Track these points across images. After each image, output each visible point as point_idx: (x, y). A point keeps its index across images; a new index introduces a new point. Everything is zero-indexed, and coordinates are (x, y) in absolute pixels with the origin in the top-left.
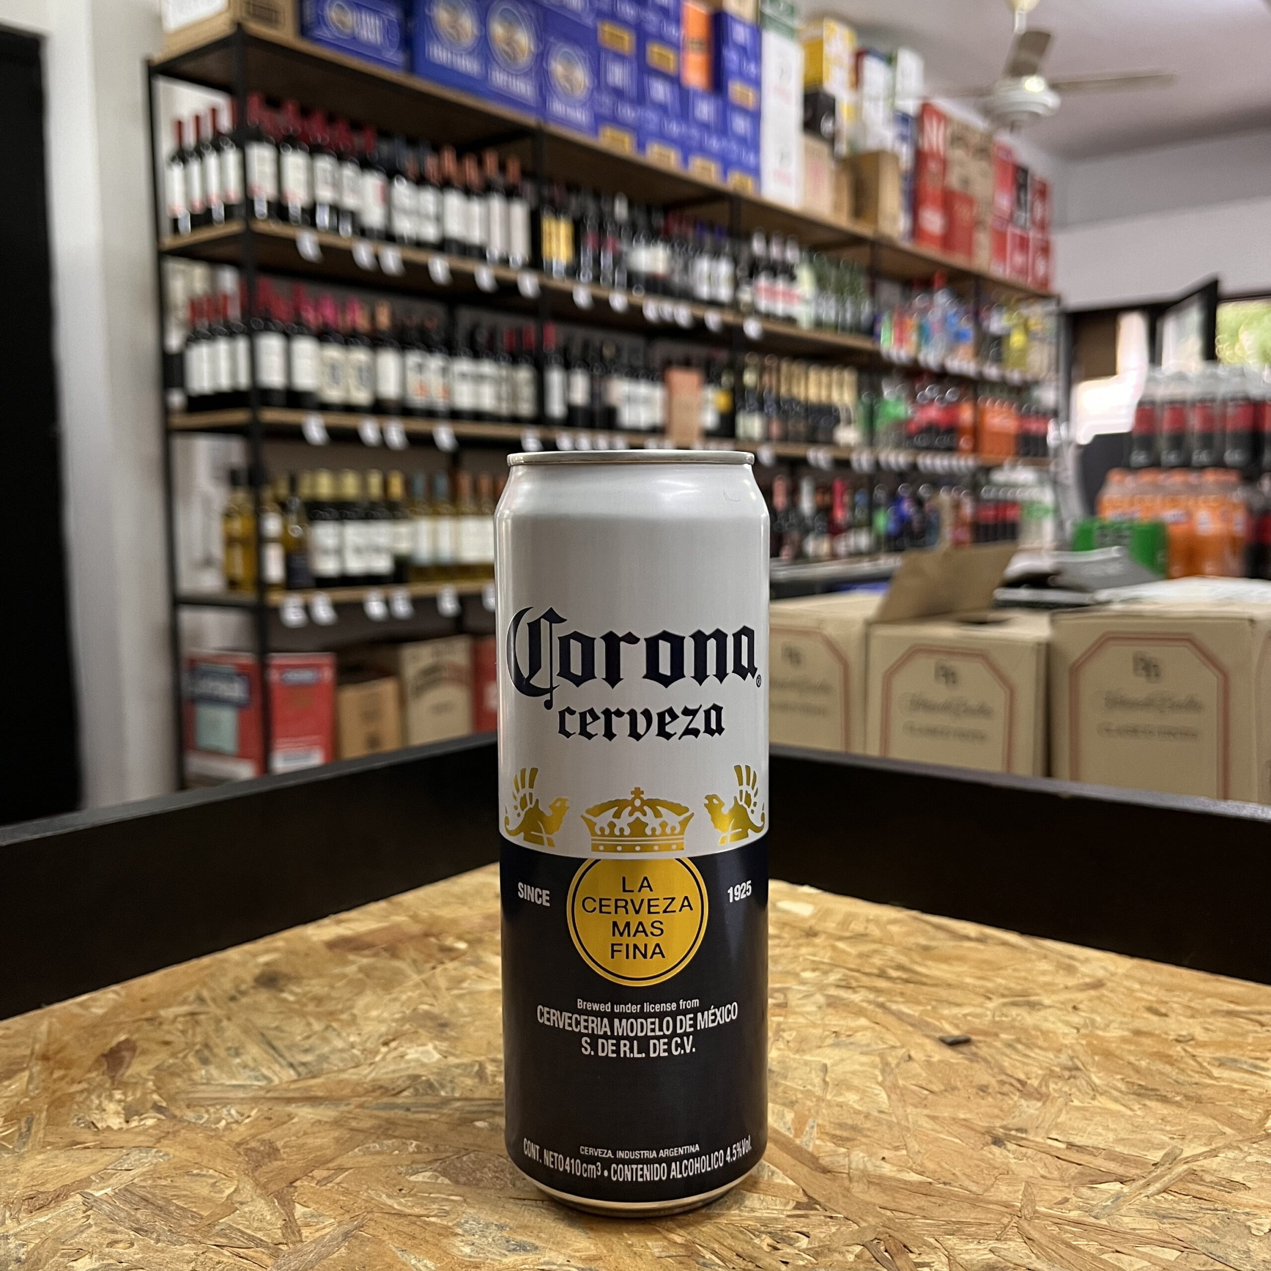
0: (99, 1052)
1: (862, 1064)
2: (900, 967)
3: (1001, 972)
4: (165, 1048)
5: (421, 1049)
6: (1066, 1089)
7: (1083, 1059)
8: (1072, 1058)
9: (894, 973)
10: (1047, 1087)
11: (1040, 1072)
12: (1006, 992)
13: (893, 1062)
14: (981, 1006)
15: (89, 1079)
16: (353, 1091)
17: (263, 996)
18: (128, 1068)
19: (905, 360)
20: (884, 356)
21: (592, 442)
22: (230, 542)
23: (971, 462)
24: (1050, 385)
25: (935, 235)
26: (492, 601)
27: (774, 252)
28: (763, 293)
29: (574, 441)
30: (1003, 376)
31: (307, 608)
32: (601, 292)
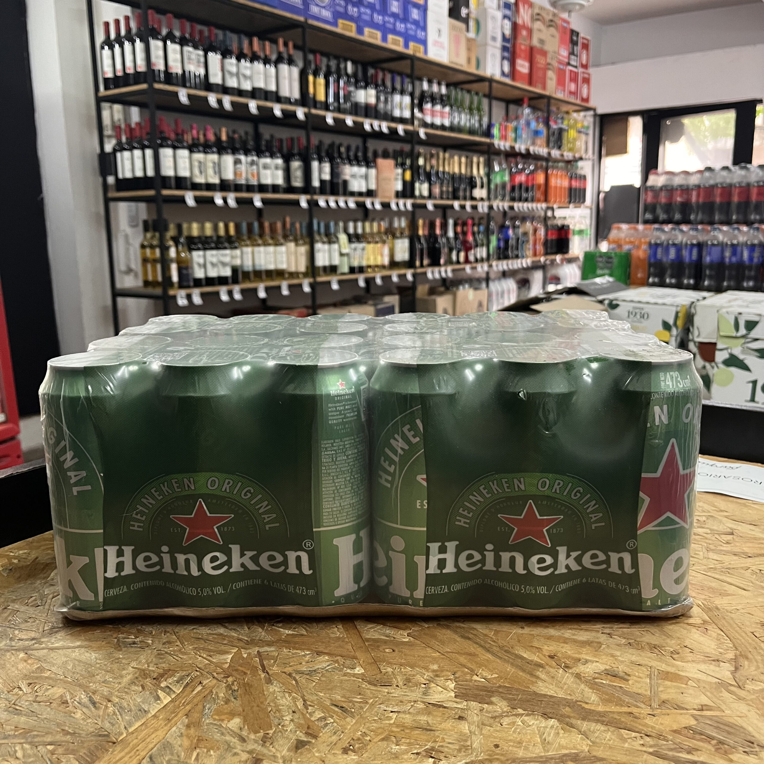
19: (508, 148)
20: (496, 146)
21: (337, 202)
22: (145, 261)
23: (544, 205)
24: (589, 159)
25: (525, 74)
26: (285, 292)
27: (435, 88)
28: (429, 112)
29: (327, 202)
30: (562, 155)
31: (189, 297)
32: (341, 116)
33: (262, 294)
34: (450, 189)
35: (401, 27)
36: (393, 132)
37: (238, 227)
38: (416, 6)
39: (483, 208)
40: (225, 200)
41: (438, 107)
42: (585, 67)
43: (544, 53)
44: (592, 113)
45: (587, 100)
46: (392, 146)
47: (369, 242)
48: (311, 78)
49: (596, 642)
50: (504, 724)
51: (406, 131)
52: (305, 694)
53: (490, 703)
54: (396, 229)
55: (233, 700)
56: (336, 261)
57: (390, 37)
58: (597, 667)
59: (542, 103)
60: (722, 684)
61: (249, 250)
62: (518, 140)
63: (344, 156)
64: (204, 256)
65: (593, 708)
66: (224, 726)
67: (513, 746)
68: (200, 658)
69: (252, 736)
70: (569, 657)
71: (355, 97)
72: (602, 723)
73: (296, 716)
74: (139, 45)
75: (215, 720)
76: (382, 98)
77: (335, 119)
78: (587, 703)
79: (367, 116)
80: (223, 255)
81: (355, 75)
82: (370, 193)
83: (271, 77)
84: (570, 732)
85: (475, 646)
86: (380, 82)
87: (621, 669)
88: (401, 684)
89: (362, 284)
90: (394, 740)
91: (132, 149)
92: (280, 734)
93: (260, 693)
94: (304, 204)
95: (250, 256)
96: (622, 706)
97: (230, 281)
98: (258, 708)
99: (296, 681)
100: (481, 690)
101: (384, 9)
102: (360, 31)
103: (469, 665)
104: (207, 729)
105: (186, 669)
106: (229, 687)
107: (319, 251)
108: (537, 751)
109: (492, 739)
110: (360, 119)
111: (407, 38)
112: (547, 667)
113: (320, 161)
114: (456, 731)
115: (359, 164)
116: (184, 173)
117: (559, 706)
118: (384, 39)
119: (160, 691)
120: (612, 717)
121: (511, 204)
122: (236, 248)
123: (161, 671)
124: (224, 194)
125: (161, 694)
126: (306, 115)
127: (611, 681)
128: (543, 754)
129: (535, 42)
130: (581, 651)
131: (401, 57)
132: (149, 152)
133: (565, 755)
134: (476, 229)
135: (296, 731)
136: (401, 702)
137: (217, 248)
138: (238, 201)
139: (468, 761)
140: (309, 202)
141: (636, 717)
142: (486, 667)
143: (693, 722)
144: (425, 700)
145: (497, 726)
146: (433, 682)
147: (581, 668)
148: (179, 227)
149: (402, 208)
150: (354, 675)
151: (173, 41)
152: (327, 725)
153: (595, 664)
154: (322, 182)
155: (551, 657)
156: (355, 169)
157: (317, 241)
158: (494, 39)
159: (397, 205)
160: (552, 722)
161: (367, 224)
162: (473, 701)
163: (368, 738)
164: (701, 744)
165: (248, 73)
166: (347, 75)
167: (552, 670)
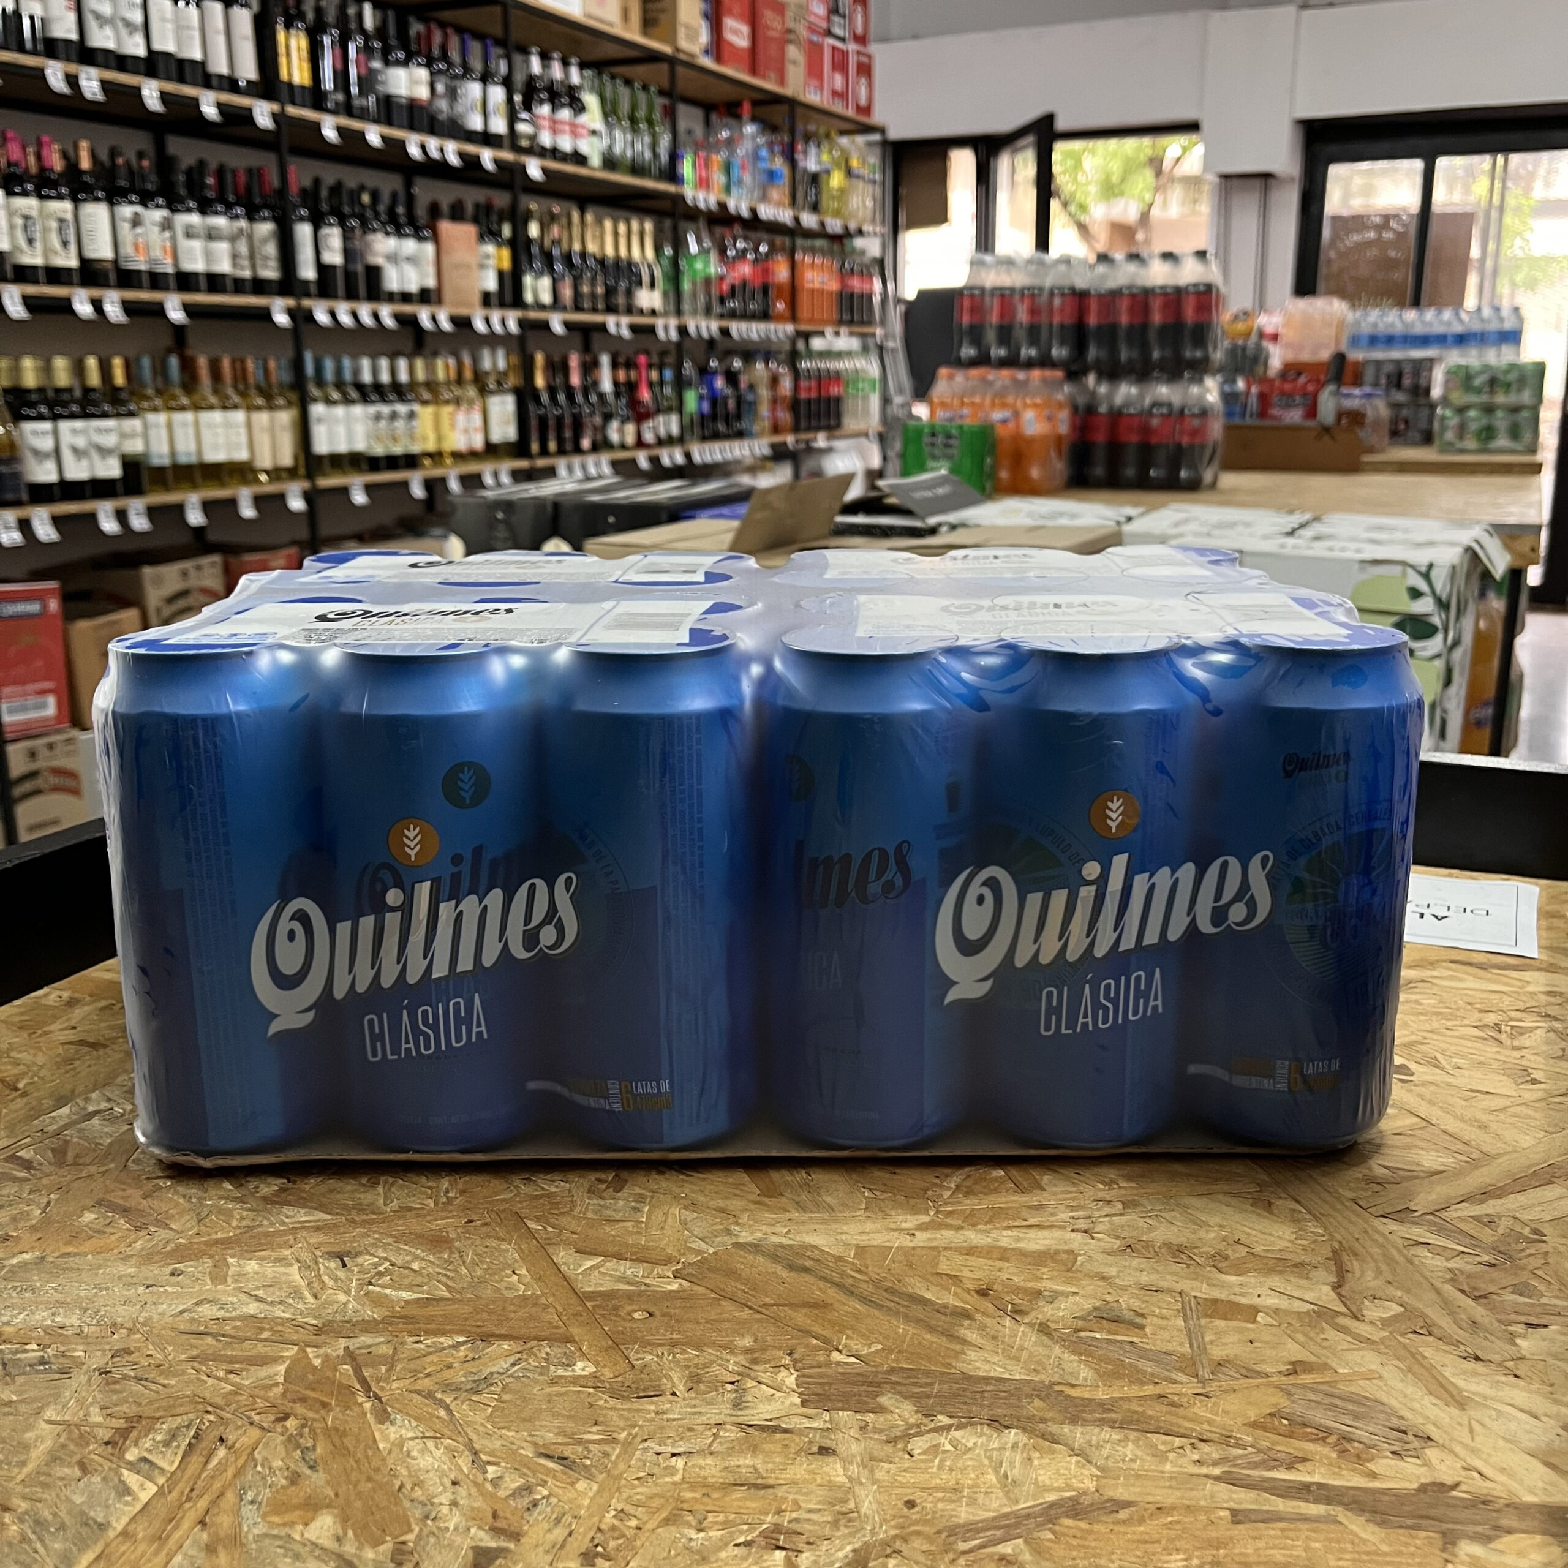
19: (713, 205)
20: (689, 202)
21: (355, 315)
23: (790, 328)
24: (875, 234)
25: (742, 50)
26: (247, 511)
27: (557, 71)
28: (546, 123)
29: (333, 314)
30: (822, 224)
31: (25, 525)
32: (355, 124)
33: (195, 517)
34: (600, 290)
36: (471, 163)
37: (132, 368)
39: (667, 329)
40: (97, 305)
41: (565, 114)
42: (861, 40)
43: (780, 7)
44: (876, 137)
45: (867, 110)
46: (472, 196)
47: (424, 402)
49: (1066, 1252)
50: (916, 1452)
51: (497, 162)
52: (474, 1437)
53: (880, 1410)
54: (487, 373)
55: (308, 1472)
56: (361, 442)
58: (1076, 1304)
59: (778, 114)
60: (1321, 1315)
61: (161, 418)
62: (734, 191)
63: (370, 212)
65: (1087, 1395)
66: (297, 1537)
67: (942, 1500)
68: (210, 1381)
69: (370, 1554)
70: (1017, 1290)
71: (383, 83)
72: (1112, 1424)
73: (462, 1491)
75: (272, 1525)
76: (443, 88)
77: (340, 130)
78: (1073, 1386)
79: (412, 127)
80: (99, 431)
81: (381, 32)
82: (425, 296)
83: (189, 28)
84: (1053, 1452)
85: (822, 1284)
86: (436, 52)
87: (1126, 1302)
88: (680, 1389)
89: (418, 491)
90: (690, 1518)
92: (432, 1540)
93: (367, 1447)
94: (281, 319)
95: (164, 433)
96: (1142, 1383)
97: (119, 487)
98: (370, 1485)
99: (447, 1408)
100: (855, 1384)
103: (817, 1329)
104: (260, 1550)
105: (180, 1410)
106: (292, 1442)
107: (319, 420)
108: (995, 1505)
109: (899, 1491)
110: (397, 133)
112: (978, 1316)
113: (316, 221)
114: (819, 1481)
115: (400, 234)
117: (1019, 1400)
119: (125, 1472)
120: (1129, 1410)
121: (724, 323)
122: (131, 414)
123: (121, 1423)
124: (96, 292)
125: (131, 1478)
126: (276, 118)
127: (1109, 1332)
128: (1007, 1510)
130: (1038, 1273)
133: (1052, 1505)
134: (654, 375)
135: (469, 1529)
136: (690, 1429)
137: (85, 415)
138: (128, 307)
139: (857, 1546)
140: (291, 312)
141: (1173, 1404)
142: (853, 1328)
143: (1283, 1402)
144: (740, 1420)
145: (901, 1458)
146: (749, 1376)
147: (1046, 1311)
149: (498, 328)
150: (575, 1380)
152: (535, 1504)
153: (1071, 1299)
154: (323, 269)
155: (983, 1293)
156: (395, 243)
157: (315, 400)
159: (487, 321)
160: (1012, 1435)
161: (420, 364)
162: (843, 1410)
163: (633, 1523)
164: (1310, 1446)
165: (136, 16)
166: (362, 31)
167: (988, 1321)
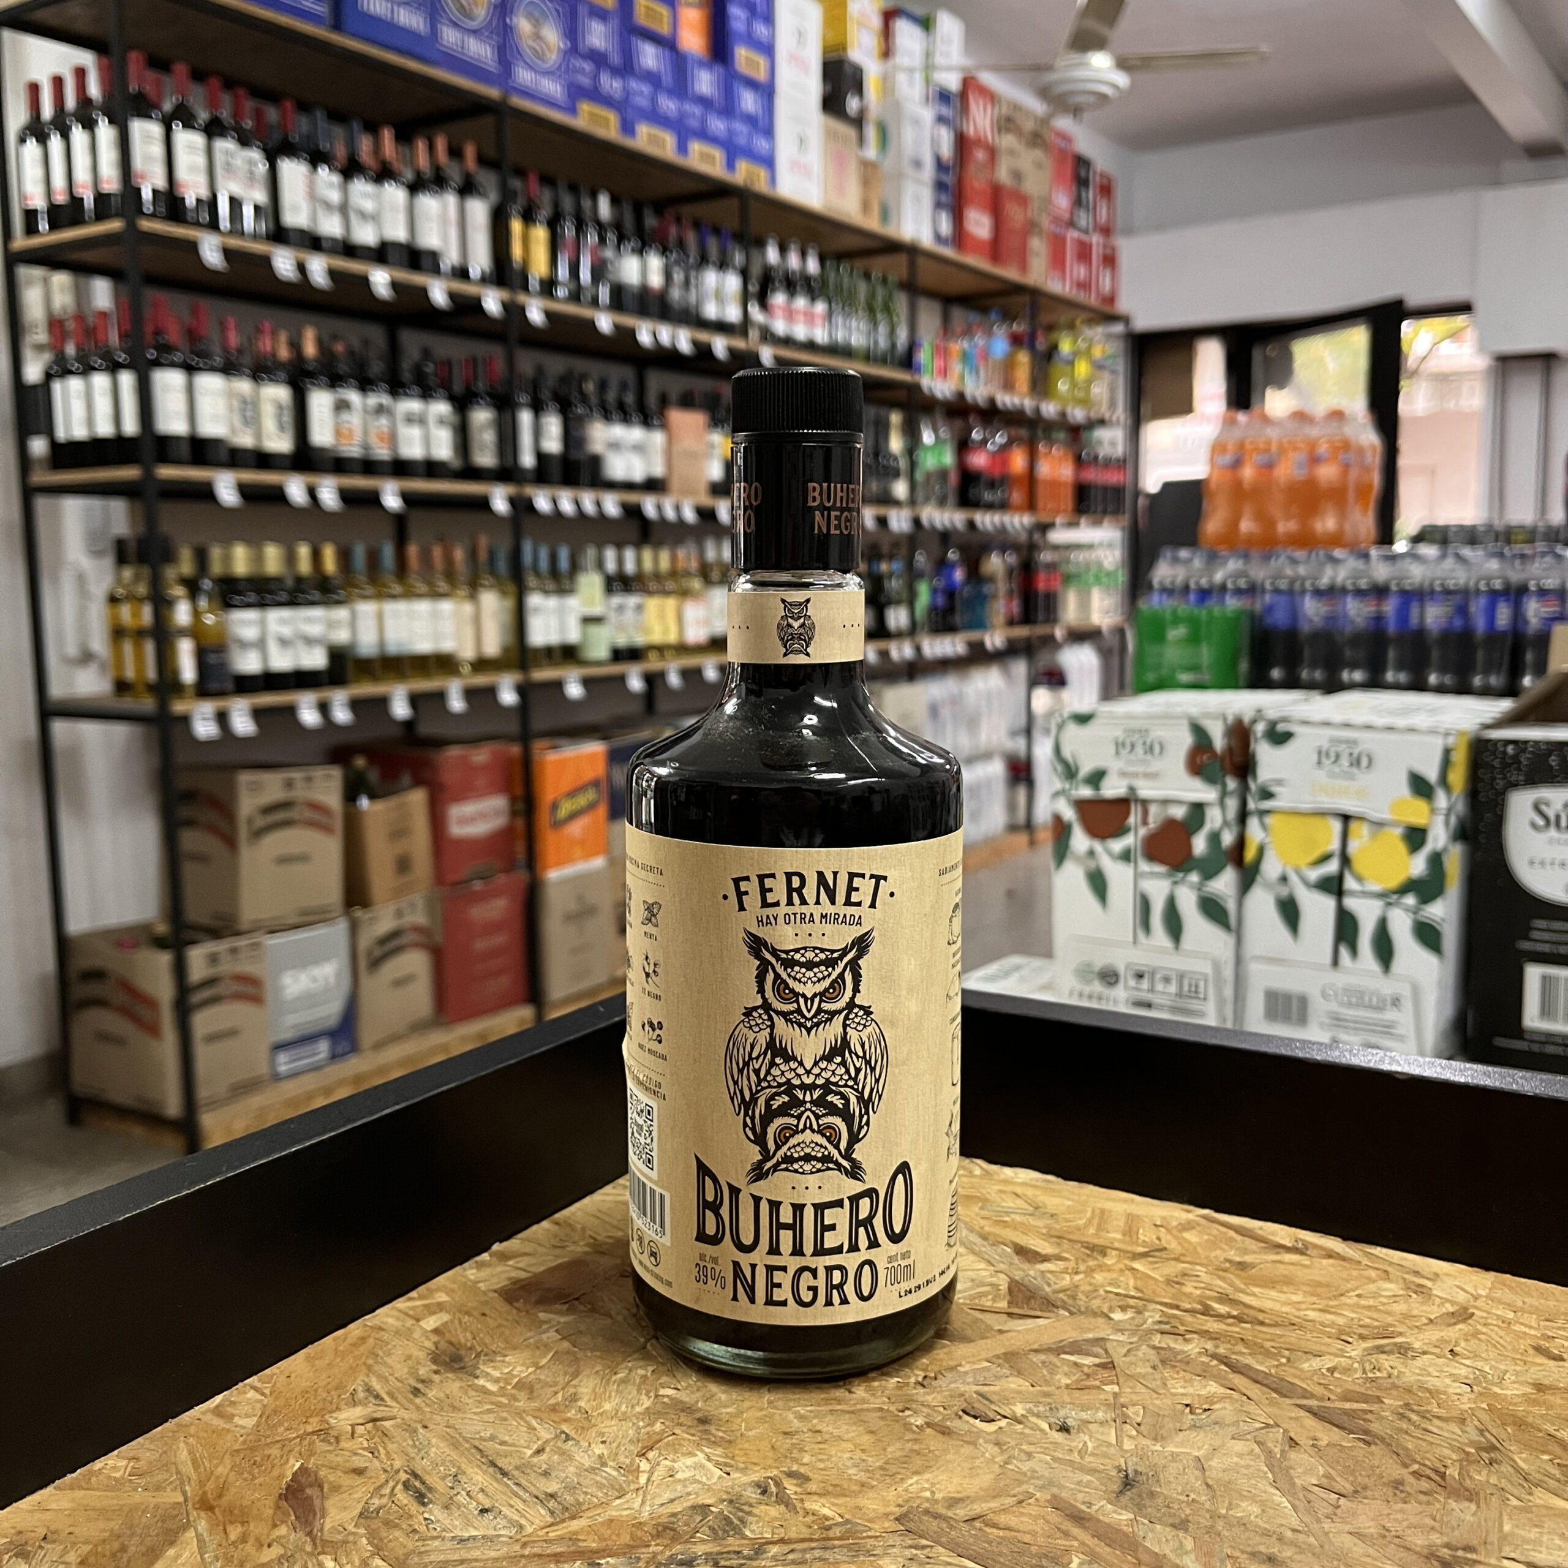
0: (276, 1492)
1: (1240, 1455)
2: (1224, 1299)
3: (1344, 1299)
4: (359, 1480)
5: (689, 1461)
6: (1493, 1480)
7: (1494, 1431)
8: (1481, 1432)
9: (1222, 1309)
10: (1471, 1477)
11: (1454, 1457)
12: (1361, 1331)
13: (1277, 1450)
14: (1341, 1353)
15: (278, 1537)
16: (633, 1537)
17: (452, 1385)
18: (323, 1516)
19: (950, 395)
20: (926, 391)
21: (577, 503)
22: (118, 633)
23: (1027, 519)
24: (1118, 424)
25: (983, 240)
26: (457, 704)
27: (794, 261)
28: (781, 312)
29: (555, 502)
30: (1063, 414)
31: (222, 718)
32: (586, 312)
33: (401, 709)
35: (717, 125)
36: (703, 351)
37: (345, 557)
38: (752, 84)
39: (900, 521)
40: (312, 492)
41: (801, 302)
42: (1107, 231)
43: (1023, 200)
44: (1118, 328)
45: (1111, 299)
46: (701, 385)
47: (649, 593)
48: (516, 226)
51: (732, 351)
54: (712, 564)
56: (573, 635)
57: (696, 147)
59: (1019, 303)
61: (369, 607)
63: (594, 400)
64: (263, 623)
71: (616, 271)
74: (105, 132)
76: (678, 276)
79: (643, 313)
80: (309, 620)
81: (618, 226)
82: (653, 485)
86: (672, 241)
89: (636, 684)
91: (87, 370)
94: (500, 504)
95: (373, 623)
97: (324, 678)
101: (681, 88)
102: (628, 128)
107: (537, 610)
110: (628, 321)
111: (733, 152)
113: (537, 408)
115: (627, 420)
116: (212, 427)
118: (682, 148)
122: (339, 603)
124: (312, 479)
126: (505, 306)
129: (1003, 175)
131: (720, 191)
132: (127, 380)
134: (884, 566)
137: (292, 603)
138: (347, 496)
140: (513, 501)
148: (201, 557)
149: (724, 518)
151: (188, 125)
154: (542, 457)
156: (618, 431)
157: (533, 589)
158: (918, 164)
161: (647, 555)
165: (369, 206)
166: (598, 222)
